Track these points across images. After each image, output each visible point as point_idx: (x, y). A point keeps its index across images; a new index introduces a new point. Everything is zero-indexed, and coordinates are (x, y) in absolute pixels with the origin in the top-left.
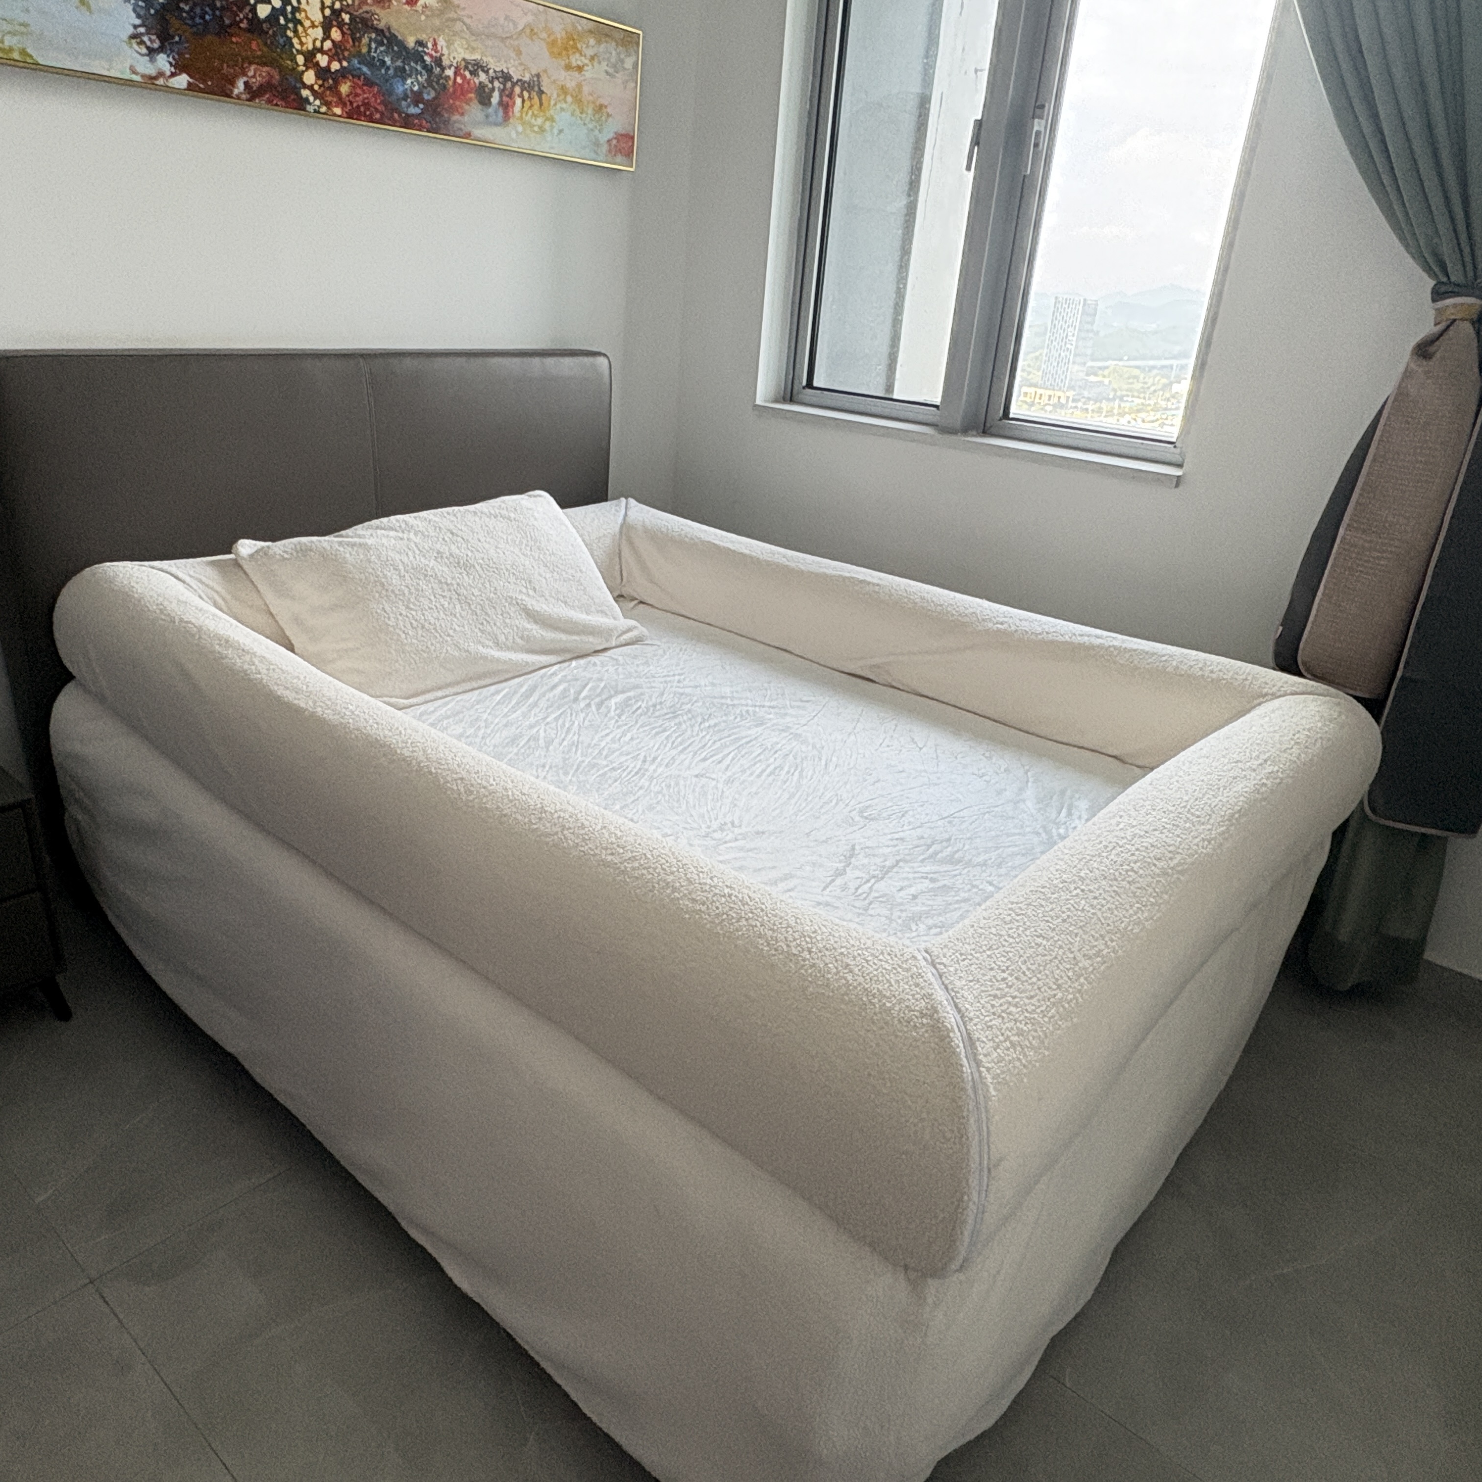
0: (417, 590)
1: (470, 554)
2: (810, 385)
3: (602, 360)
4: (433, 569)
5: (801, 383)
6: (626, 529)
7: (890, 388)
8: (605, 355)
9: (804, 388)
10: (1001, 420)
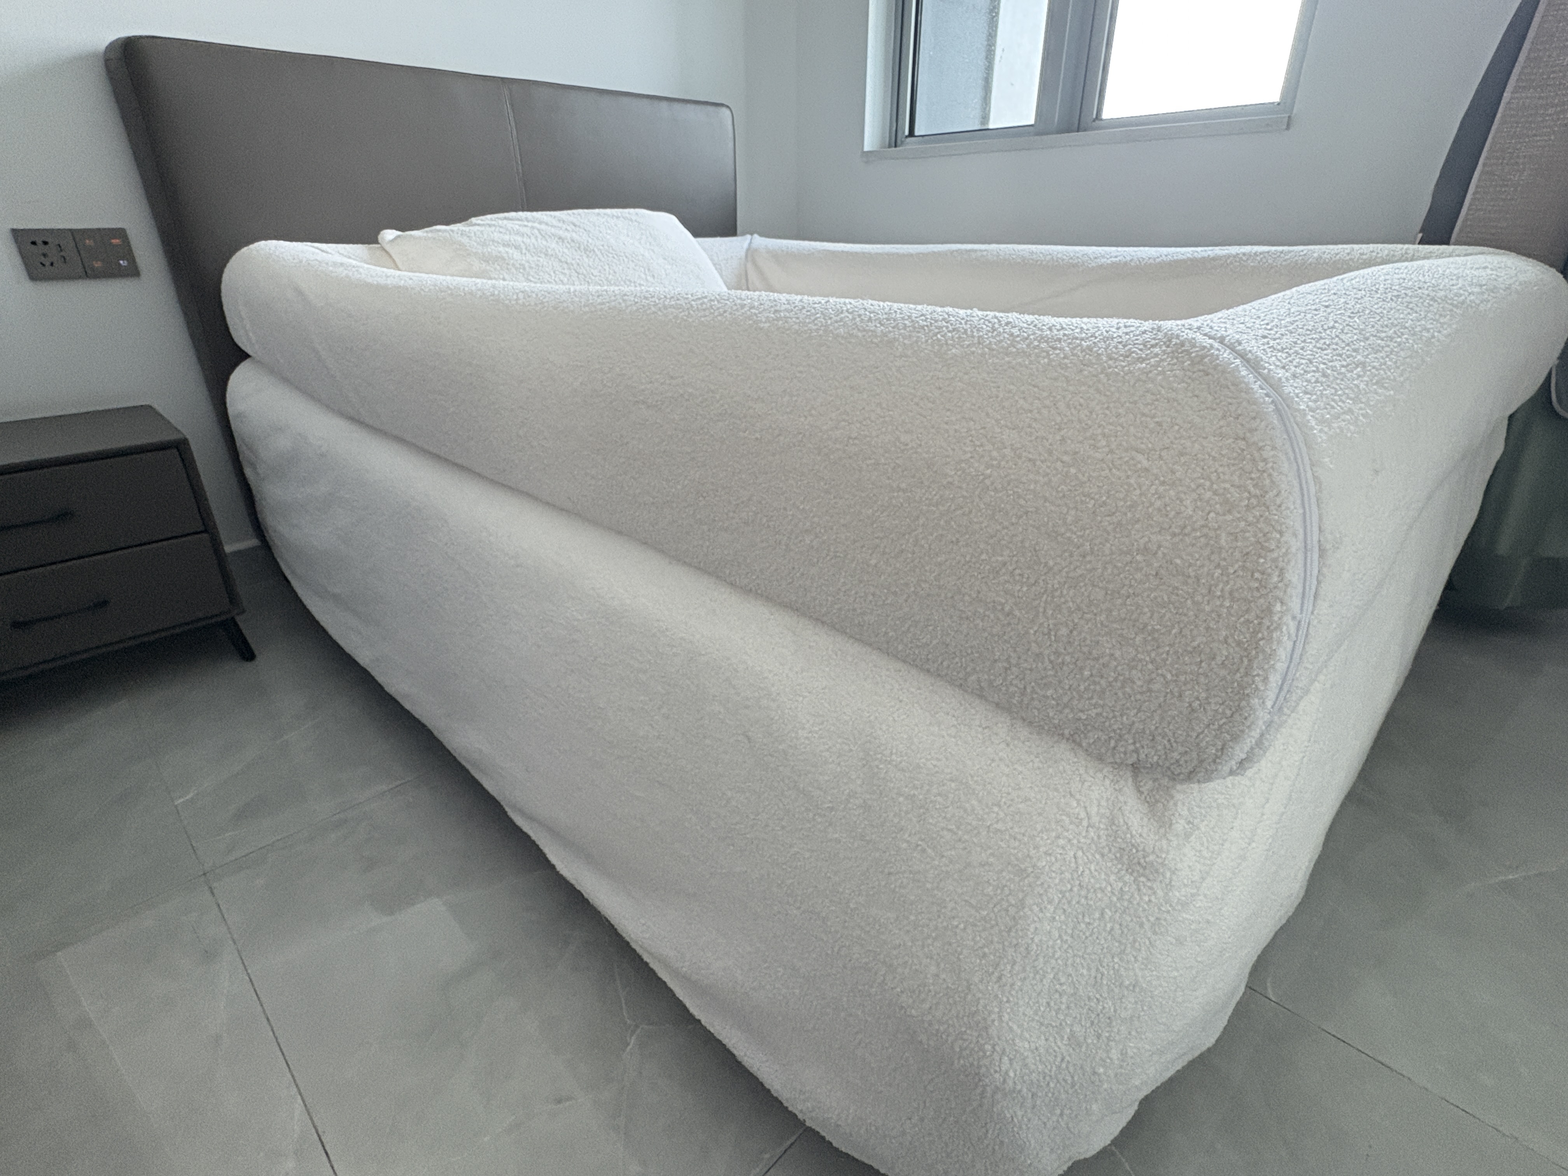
0: (537, 265)
1: (590, 241)
2: (911, 133)
3: (726, 112)
4: (554, 249)
5: (904, 132)
6: (751, 253)
7: (985, 118)
8: (728, 107)
9: (907, 137)
10: (1094, 121)
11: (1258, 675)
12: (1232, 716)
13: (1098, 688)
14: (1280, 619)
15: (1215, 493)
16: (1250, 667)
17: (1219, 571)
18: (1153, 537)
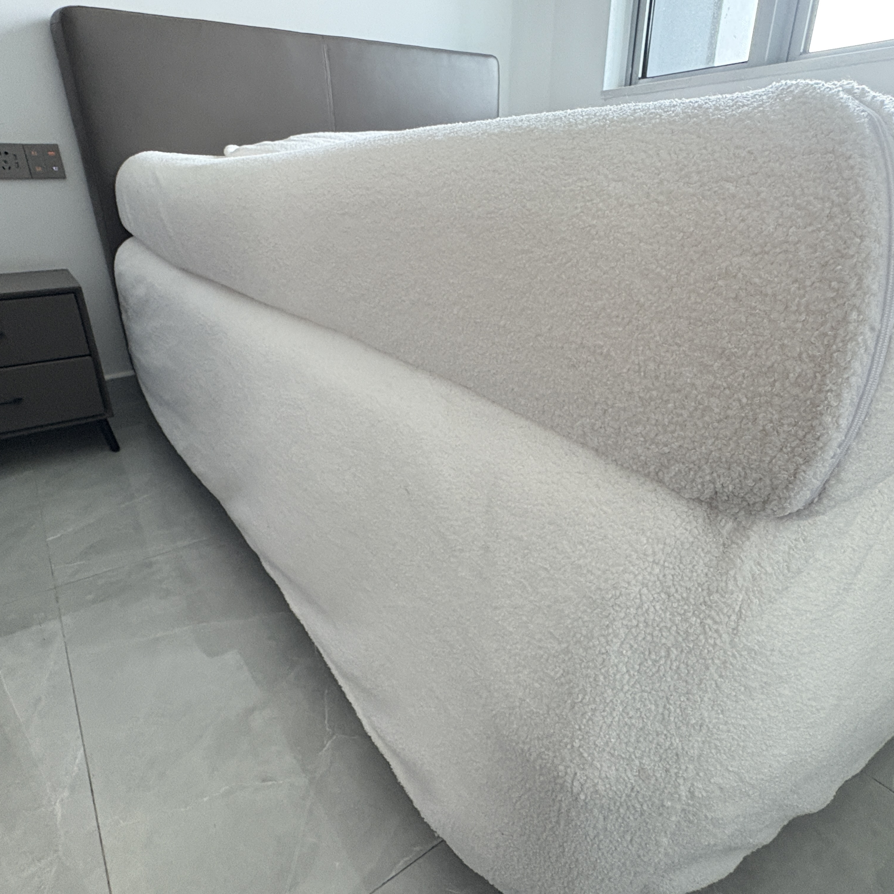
2: (644, 76)
5: (637, 75)
8: (495, 57)
9: (640, 79)
10: (801, 54)
11: (831, 390)
12: (804, 436)
13: (680, 419)
14: (856, 328)
15: (799, 208)
16: (823, 383)
17: (796, 285)
18: (735, 260)
